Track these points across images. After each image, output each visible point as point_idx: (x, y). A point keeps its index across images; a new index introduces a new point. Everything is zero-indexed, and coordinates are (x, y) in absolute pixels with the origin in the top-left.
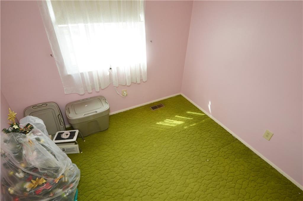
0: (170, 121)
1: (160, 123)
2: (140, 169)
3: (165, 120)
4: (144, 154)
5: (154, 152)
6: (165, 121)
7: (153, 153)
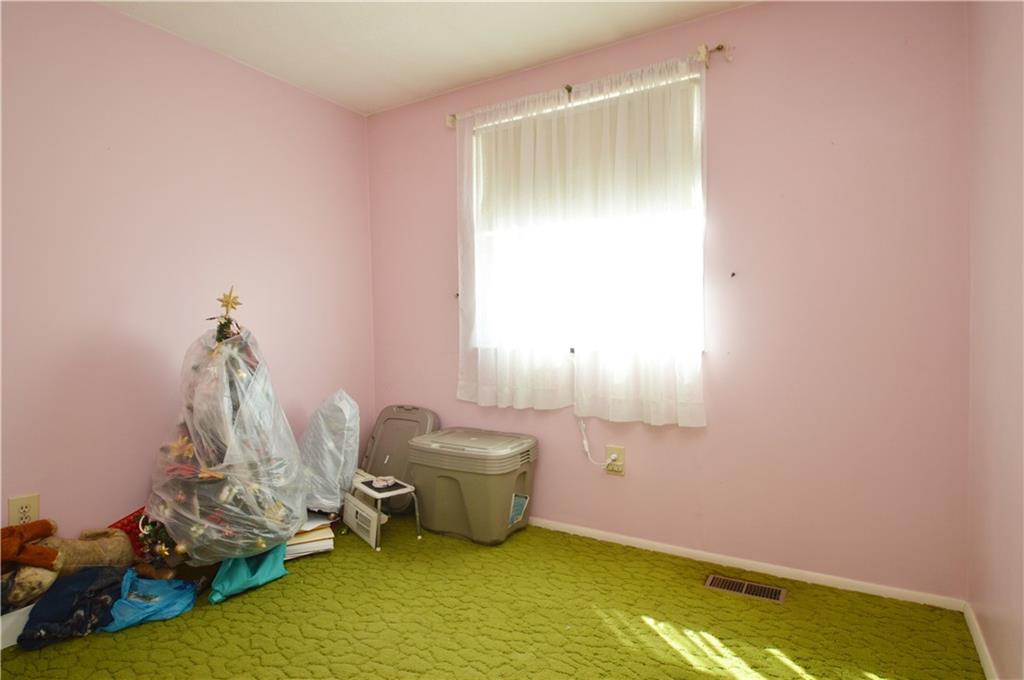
0: (709, 645)
1: (660, 627)
2: (381, 663)
3: (696, 631)
4: (456, 646)
5: (483, 668)
6: (689, 633)
7: (474, 664)
